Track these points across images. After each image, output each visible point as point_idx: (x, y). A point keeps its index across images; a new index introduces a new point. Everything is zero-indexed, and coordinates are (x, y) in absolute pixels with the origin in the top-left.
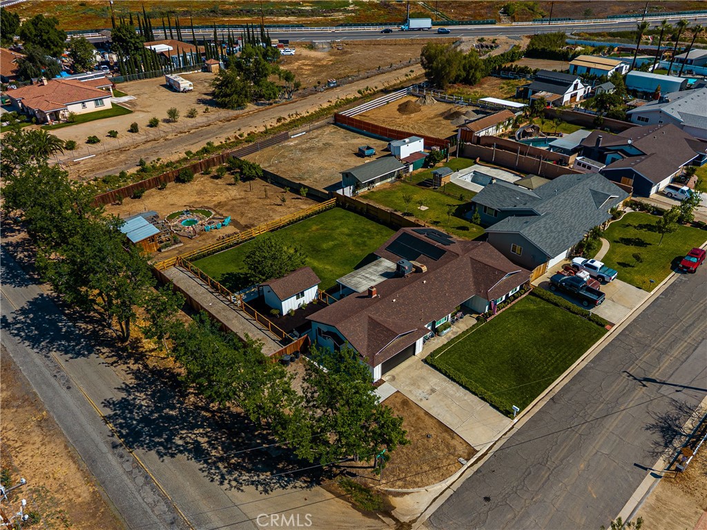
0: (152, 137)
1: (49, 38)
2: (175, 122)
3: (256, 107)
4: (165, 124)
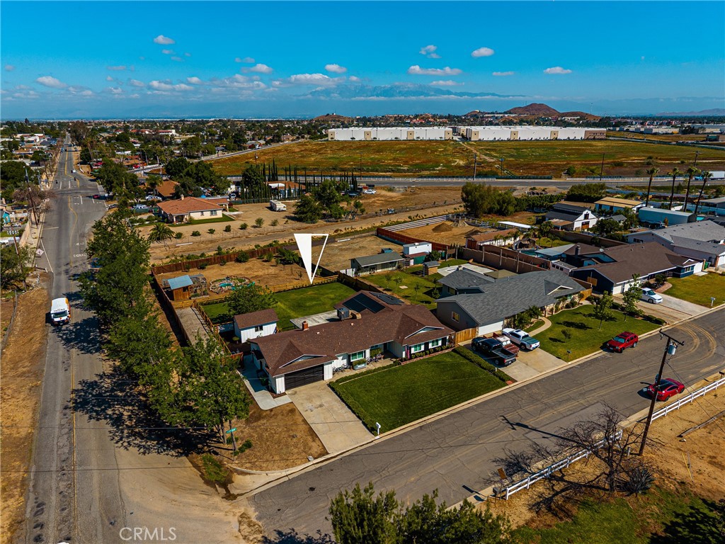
0: (238, 235)
1: (203, 176)
2: (260, 227)
3: (325, 223)
4: (253, 229)
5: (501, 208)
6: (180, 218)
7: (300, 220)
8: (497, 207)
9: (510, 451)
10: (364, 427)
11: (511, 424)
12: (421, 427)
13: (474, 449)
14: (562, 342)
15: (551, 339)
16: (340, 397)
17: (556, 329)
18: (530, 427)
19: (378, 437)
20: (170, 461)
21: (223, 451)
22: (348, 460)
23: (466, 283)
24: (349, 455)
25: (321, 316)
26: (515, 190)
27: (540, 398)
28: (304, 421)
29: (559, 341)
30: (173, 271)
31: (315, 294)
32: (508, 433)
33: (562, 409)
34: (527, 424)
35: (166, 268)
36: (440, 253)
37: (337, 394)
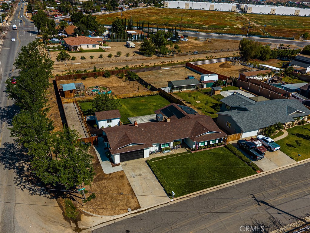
0: (107, 60)
1: (90, 23)
2: (119, 57)
3: (157, 57)
4: (115, 57)
5: (262, 56)
6: (75, 48)
7: (142, 54)
8: (260, 55)
9: (256, 221)
10: (164, 192)
11: (258, 201)
12: (200, 196)
13: (232, 216)
14: (295, 147)
15: (287, 144)
16: (152, 171)
17: (291, 138)
18: (270, 205)
19: (172, 200)
20: (46, 202)
21: (78, 199)
22: (152, 213)
23: (238, 103)
24: (153, 211)
25: (147, 117)
26: (271, 45)
27: (277, 184)
28: (129, 184)
29: (293, 146)
30: (67, 79)
31: (145, 101)
32: (255, 207)
33: (292, 194)
34: (268, 203)
35: (64, 77)
36: (223, 81)
37: (150, 168)
